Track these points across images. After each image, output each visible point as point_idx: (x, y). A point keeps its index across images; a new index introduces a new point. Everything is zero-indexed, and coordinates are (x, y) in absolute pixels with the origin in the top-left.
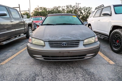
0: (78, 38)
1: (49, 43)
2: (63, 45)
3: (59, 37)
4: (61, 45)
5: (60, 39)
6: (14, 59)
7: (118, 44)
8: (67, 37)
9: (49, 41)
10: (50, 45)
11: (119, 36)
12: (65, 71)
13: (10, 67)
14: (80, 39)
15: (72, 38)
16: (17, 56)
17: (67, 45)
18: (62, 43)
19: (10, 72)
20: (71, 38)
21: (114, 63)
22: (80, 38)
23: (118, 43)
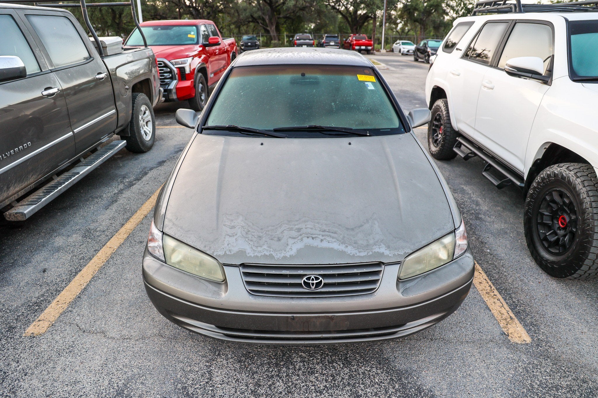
0: (377, 250)
1: (246, 274)
2: (307, 284)
3: (291, 241)
4: (299, 285)
5: (292, 257)
6: (85, 302)
7: (561, 232)
8: (325, 244)
9: (243, 265)
10: (249, 283)
11: (571, 203)
12: (312, 378)
13: (70, 350)
14: (387, 252)
15: (350, 250)
16: (94, 279)
17: (326, 285)
18: (300, 276)
19: (75, 383)
20: (342, 247)
21: (528, 340)
22: (383, 249)
23: (565, 229)
